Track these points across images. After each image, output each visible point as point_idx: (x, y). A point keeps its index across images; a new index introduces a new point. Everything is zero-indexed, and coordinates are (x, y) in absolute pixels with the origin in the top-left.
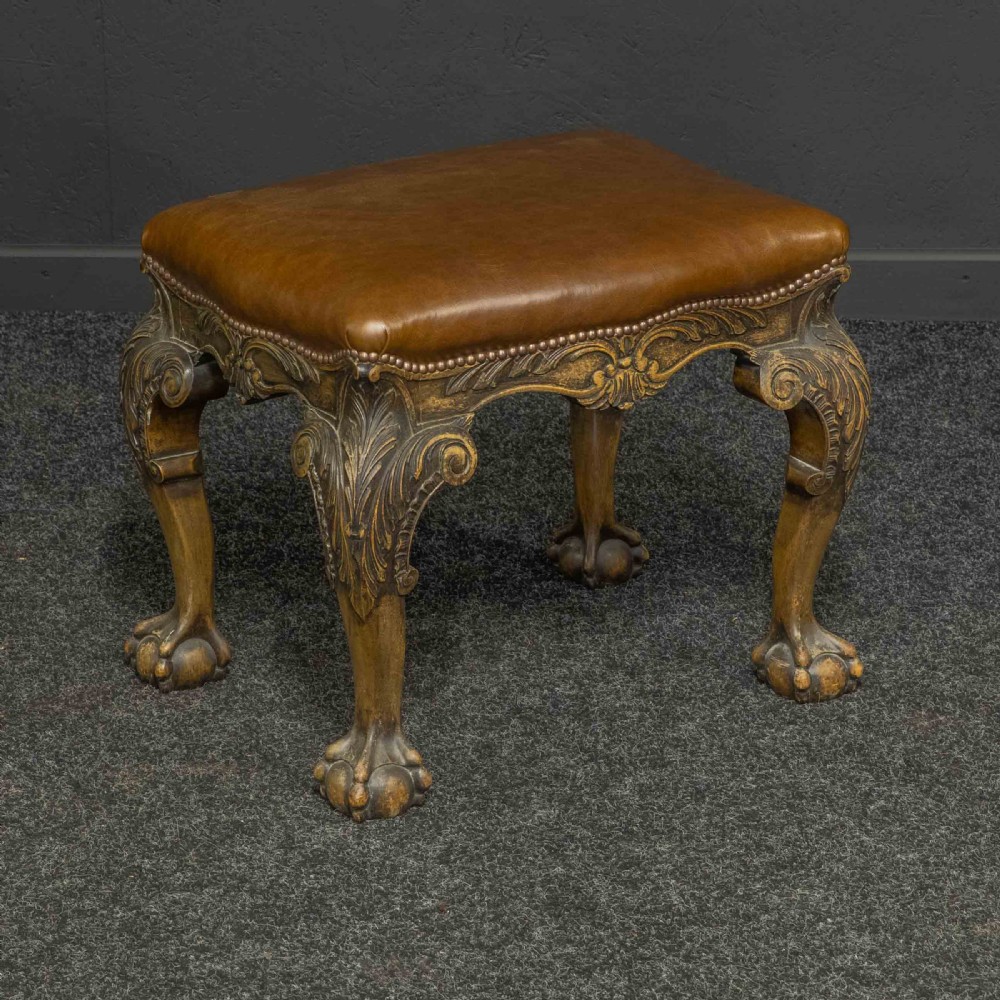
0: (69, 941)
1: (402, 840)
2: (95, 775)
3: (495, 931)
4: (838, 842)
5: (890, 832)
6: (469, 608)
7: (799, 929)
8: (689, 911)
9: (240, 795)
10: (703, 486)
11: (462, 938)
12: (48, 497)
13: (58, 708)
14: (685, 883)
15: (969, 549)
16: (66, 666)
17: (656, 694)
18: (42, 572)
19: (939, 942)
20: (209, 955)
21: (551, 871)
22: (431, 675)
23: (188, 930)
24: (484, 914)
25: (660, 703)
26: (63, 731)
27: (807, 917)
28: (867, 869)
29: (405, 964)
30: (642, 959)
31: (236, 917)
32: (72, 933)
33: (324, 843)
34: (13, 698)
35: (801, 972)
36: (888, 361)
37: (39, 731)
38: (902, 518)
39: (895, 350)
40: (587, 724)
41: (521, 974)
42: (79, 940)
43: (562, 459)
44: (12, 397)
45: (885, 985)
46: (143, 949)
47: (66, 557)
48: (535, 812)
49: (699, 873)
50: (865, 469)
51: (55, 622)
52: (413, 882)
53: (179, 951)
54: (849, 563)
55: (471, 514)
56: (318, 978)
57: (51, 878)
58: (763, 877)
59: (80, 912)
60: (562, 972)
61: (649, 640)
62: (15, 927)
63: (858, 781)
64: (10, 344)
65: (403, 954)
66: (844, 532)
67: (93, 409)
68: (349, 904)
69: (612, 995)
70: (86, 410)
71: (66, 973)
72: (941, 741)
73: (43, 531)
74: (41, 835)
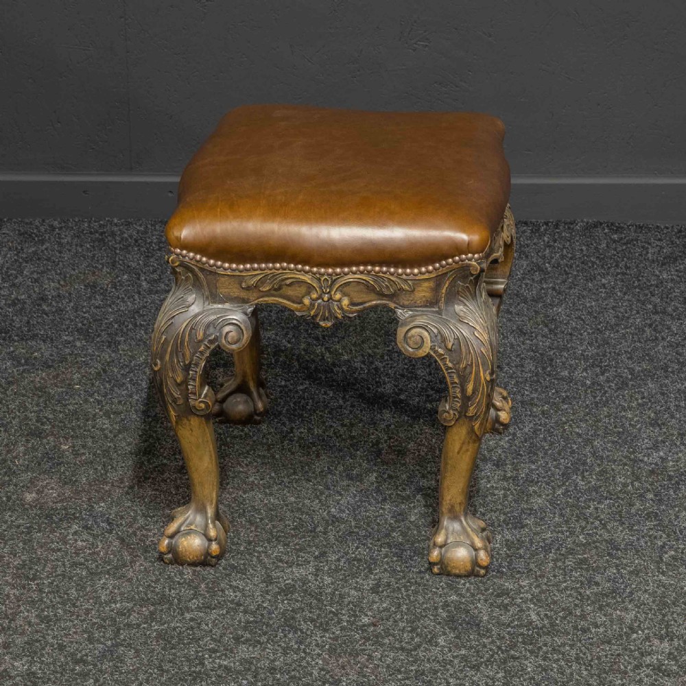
0: (122, 645)
1: (346, 577)
2: (135, 534)
3: (412, 639)
4: (644, 579)
6: (384, 420)
8: (544, 626)
9: (234, 547)
10: (540, 338)
11: (390, 644)
12: (93, 345)
13: (107, 488)
14: (541, 607)
16: (110, 459)
17: (515, 479)
18: (91, 395)
20: (218, 654)
21: (448, 598)
22: (360, 465)
23: (203, 638)
24: (404, 628)
25: (517, 485)
26: (111, 504)
27: (625, 630)
28: (665, 597)
29: (352, 661)
30: (513, 658)
31: (235, 629)
32: (124, 640)
33: (293, 580)
34: (76, 481)
35: (622, 667)
36: (663, 252)
37: (95, 503)
38: (678, 359)
39: (668, 245)
41: (431, 669)
42: (129, 645)
44: (65, 277)
45: (680, 676)
46: (173, 651)
47: (108, 386)
49: (550, 600)
50: (650, 325)
51: (102, 430)
52: (355, 606)
53: (197, 652)
54: (643, 390)
55: (382, 357)
56: (293, 670)
57: (108, 603)
60: (459, 667)
61: (508, 442)
62: (85, 636)
63: (655, 537)
64: (63, 241)
65: (350, 654)
66: (638, 368)
67: (121, 285)
68: (312, 620)
69: (494, 682)
70: (116, 285)
71: (122, 667)
73: (91, 367)
74: (100, 573)
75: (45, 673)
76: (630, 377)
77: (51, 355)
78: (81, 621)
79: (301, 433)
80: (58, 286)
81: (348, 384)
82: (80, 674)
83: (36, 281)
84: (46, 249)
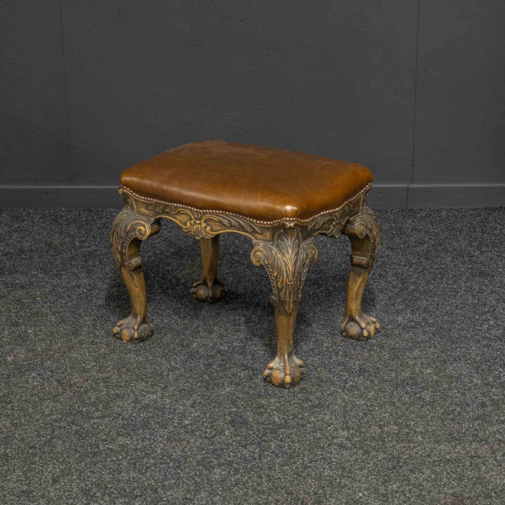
0: (55, 438)
1: (177, 399)
2: (65, 377)
3: (211, 432)
4: (336, 398)
5: (354, 394)
6: (202, 315)
7: (321, 430)
8: (281, 424)
9: (118, 384)
11: (199, 435)
12: (48, 276)
13: (51, 353)
14: (280, 413)
15: (382, 291)
16: (54, 337)
18: (46, 303)
19: (372, 433)
20: (107, 442)
21: (232, 410)
23: (99, 433)
24: (207, 426)
25: (271, 348)
26: (53, 361)
27: (324, 425)
28: (346, 407)
29: (179, 445)
30: (264, 441)
31: (117, 428)
32: (57, 435)
33: (149, 401)
34: (35, 349)
35: (322, 445)
37: (45, 361)
40: (245, 356)
41: (221, 448)
42: (59, 438)
43: (236, 260)
44: (35, 239)
45: (352, 449)
46: (83, 441)
47: (55, 298)
48: (226, 389)
49: (285, 410)
51: (51, 322)
52: (182, 415)
53: (96, 441)
54: (339, 297)
56: (147, 450)
57: (49, 415)
58: (308, 411)
59: (60, 427)
60: (236, 446)
62: (36, 433)
63: (343, 375)
64: (34, 220)
65: (178, 441)
66: (337, 285)
67: (65, 244)
68: (158, 423)
69: (254, 455)
70: (62, 244)
71: (54, 450)
72: (372, 361)
73: (46, 288)
74: (45, 399)
75: (13, 454)
76: (333, 290)
77: (25, 282)
78: (34, 425)
79: (158, 322)
80: (31, 244)
81: (184, 296)
82: (31, 454)
83: (19, 242)
84: (25, 225)
